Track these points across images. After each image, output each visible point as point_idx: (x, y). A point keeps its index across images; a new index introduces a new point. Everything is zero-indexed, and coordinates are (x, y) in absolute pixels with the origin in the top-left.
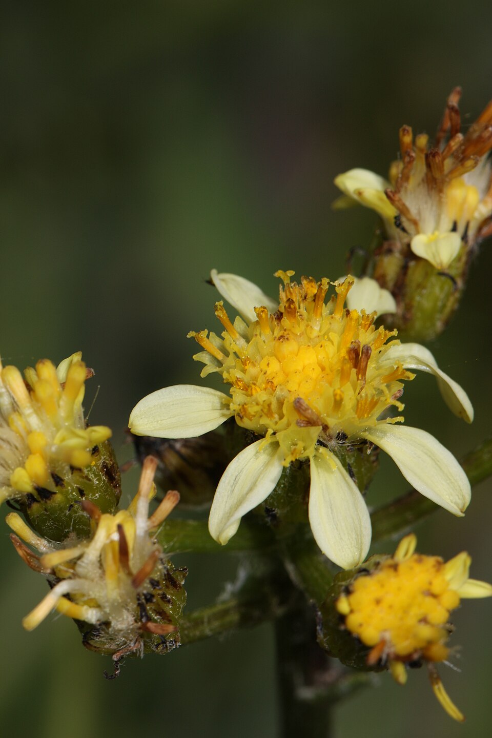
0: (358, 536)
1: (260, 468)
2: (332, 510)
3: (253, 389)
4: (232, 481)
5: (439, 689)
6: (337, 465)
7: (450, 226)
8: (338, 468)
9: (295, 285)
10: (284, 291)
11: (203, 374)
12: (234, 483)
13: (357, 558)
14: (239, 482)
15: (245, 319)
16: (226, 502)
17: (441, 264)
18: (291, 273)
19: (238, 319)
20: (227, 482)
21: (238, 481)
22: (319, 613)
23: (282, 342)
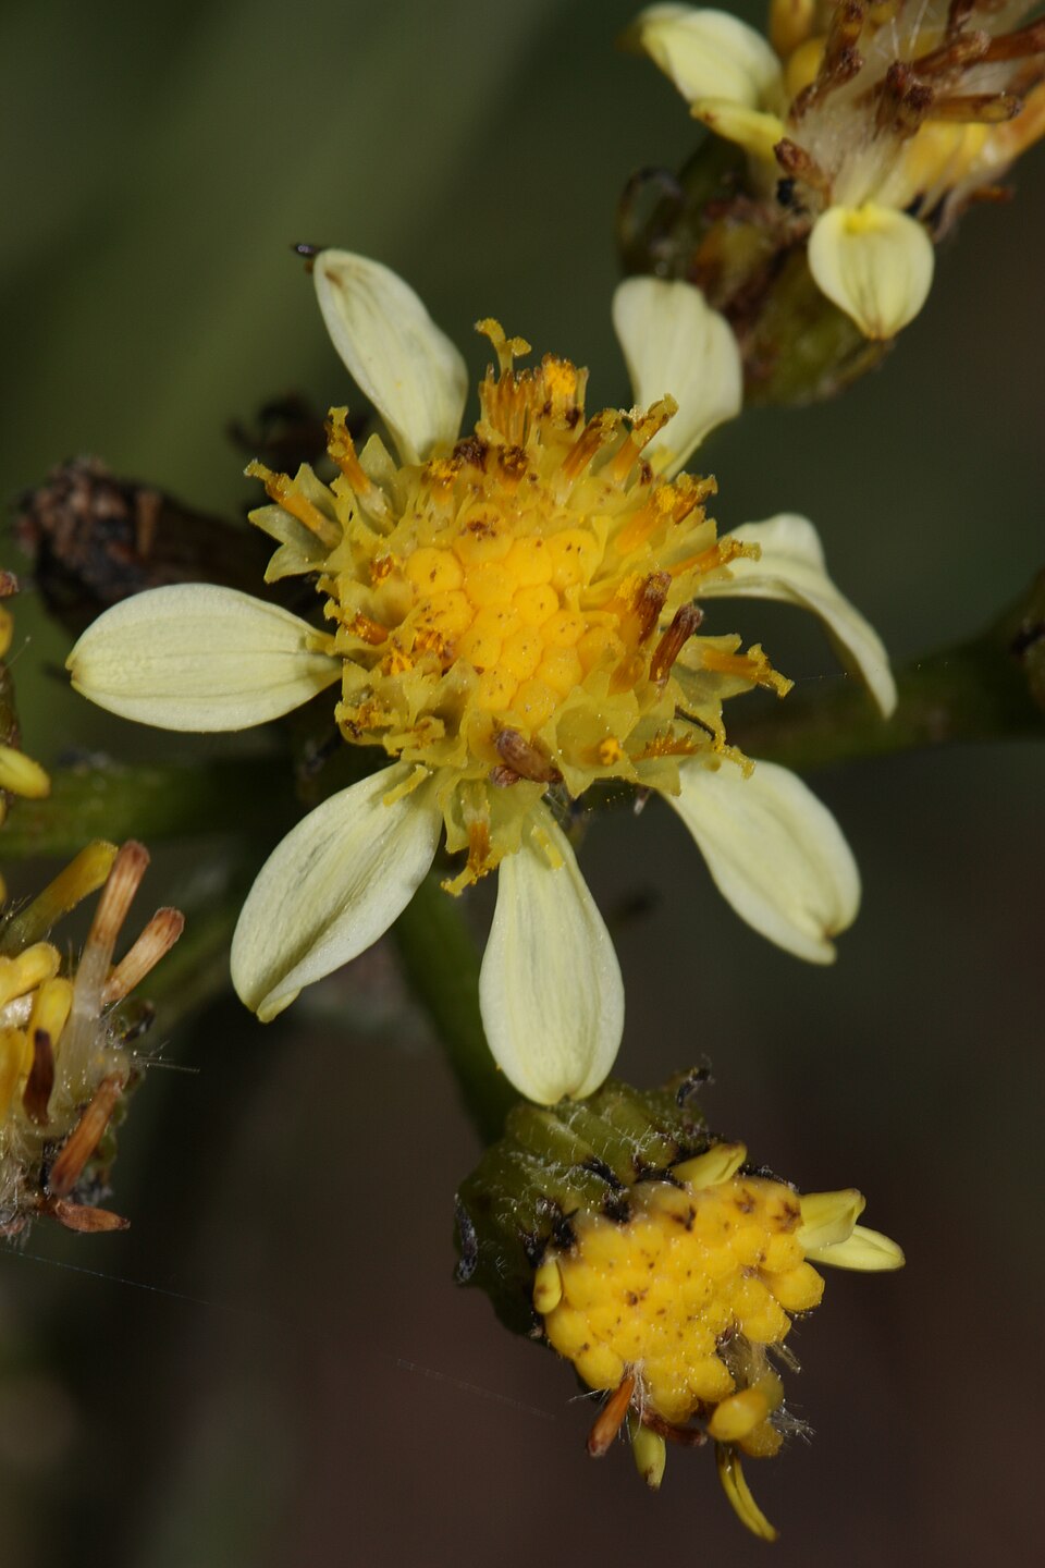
0: (586, 1029)
1: (378, 839)
2: (533, 960)
3: (395, 661)
4: (305, 859)
5: (733, 1473)
6: (564, 859)
7: (908, 198)
8: (568, 867)
9: (526, 377)
10: (496, 382)
11: (271, 575)
12: (307, 865)
13: (574, 1076)
14: (323, 862)
15: (392, 445)
16: (281, 904)
17: (878, 325)
18: (521, 348)
19: (374, 442)
20: (292, 855)
21: (319, 859)
22: (472, 1232)
23: (479, 539)
